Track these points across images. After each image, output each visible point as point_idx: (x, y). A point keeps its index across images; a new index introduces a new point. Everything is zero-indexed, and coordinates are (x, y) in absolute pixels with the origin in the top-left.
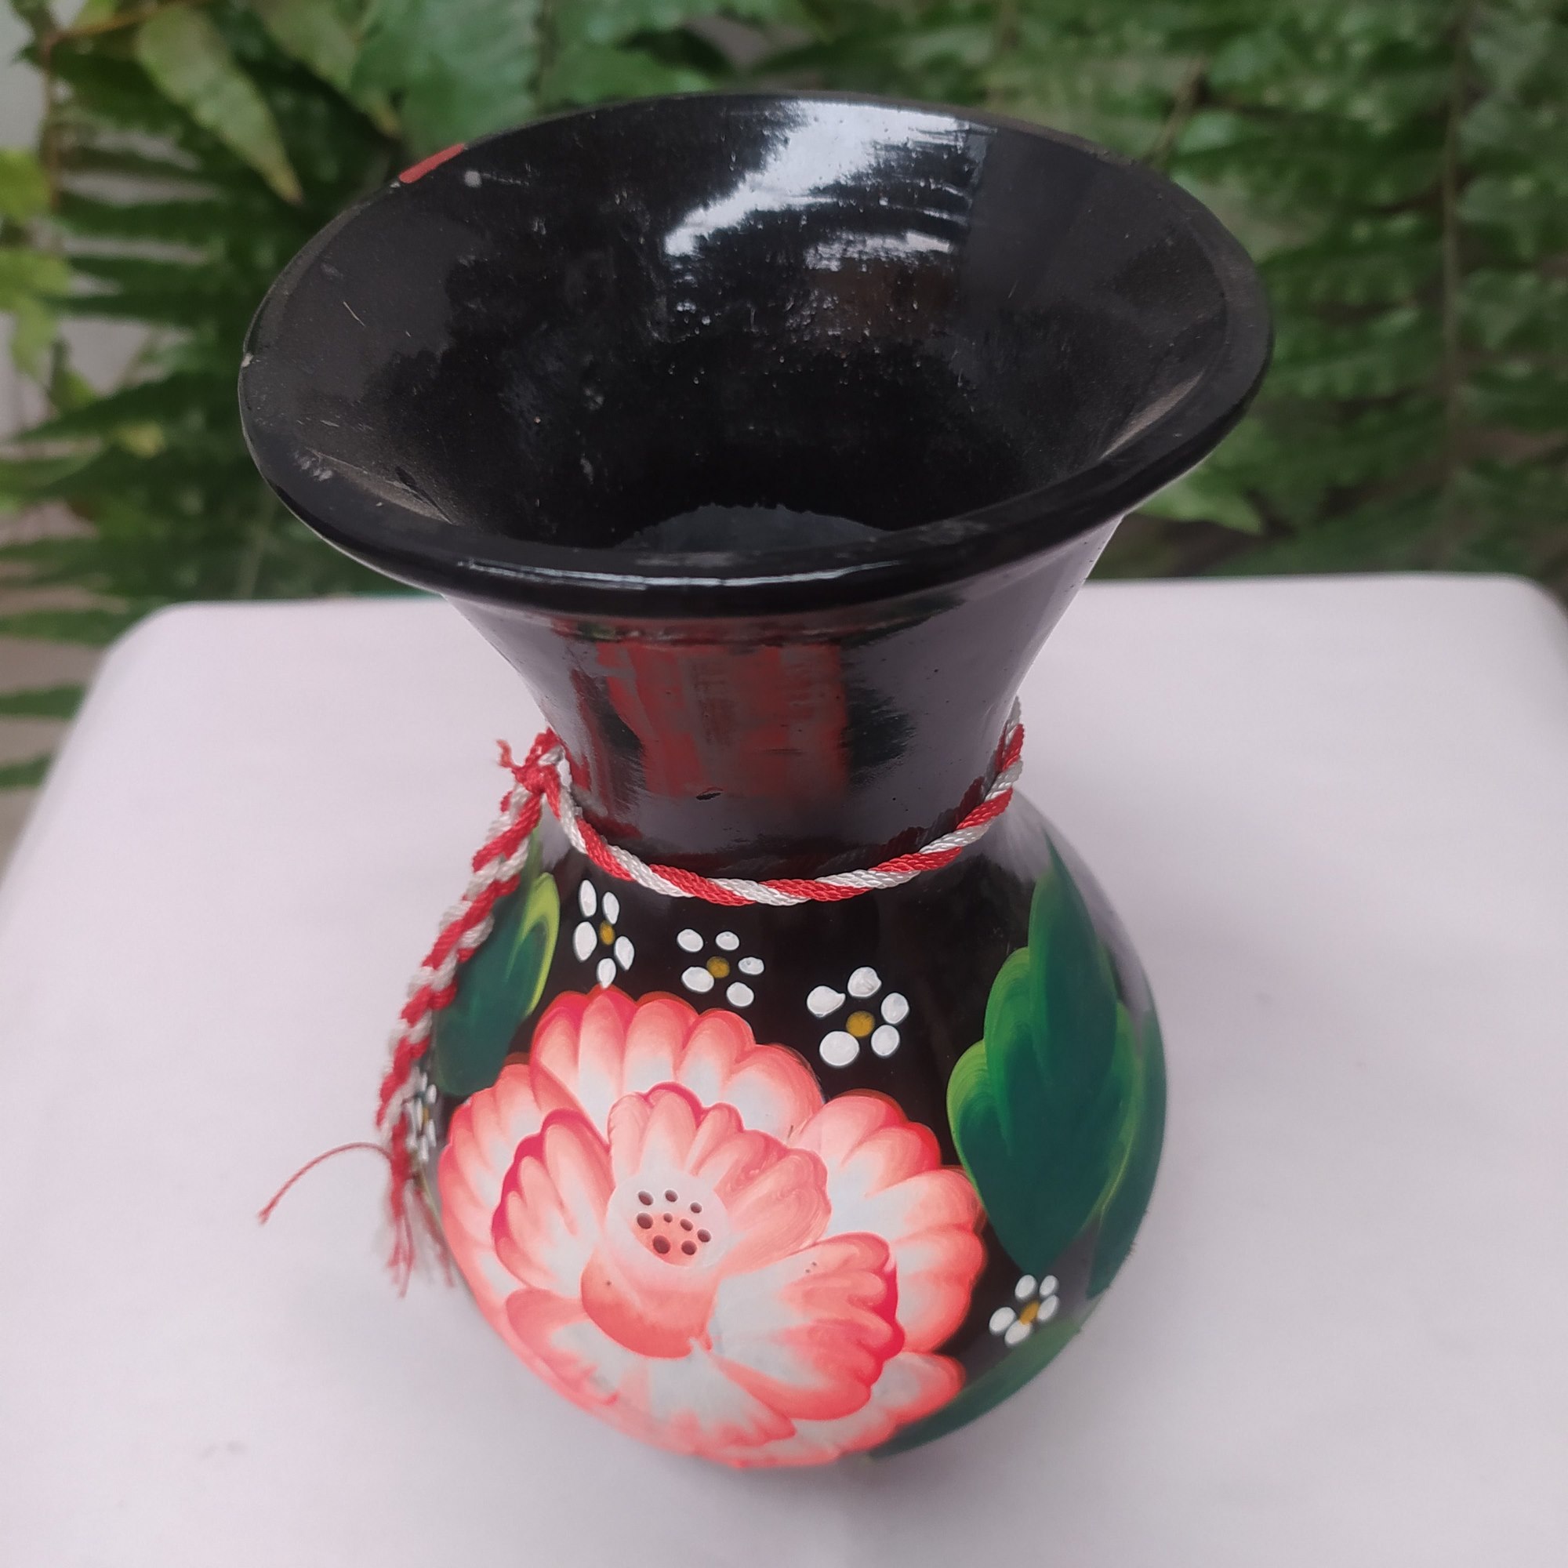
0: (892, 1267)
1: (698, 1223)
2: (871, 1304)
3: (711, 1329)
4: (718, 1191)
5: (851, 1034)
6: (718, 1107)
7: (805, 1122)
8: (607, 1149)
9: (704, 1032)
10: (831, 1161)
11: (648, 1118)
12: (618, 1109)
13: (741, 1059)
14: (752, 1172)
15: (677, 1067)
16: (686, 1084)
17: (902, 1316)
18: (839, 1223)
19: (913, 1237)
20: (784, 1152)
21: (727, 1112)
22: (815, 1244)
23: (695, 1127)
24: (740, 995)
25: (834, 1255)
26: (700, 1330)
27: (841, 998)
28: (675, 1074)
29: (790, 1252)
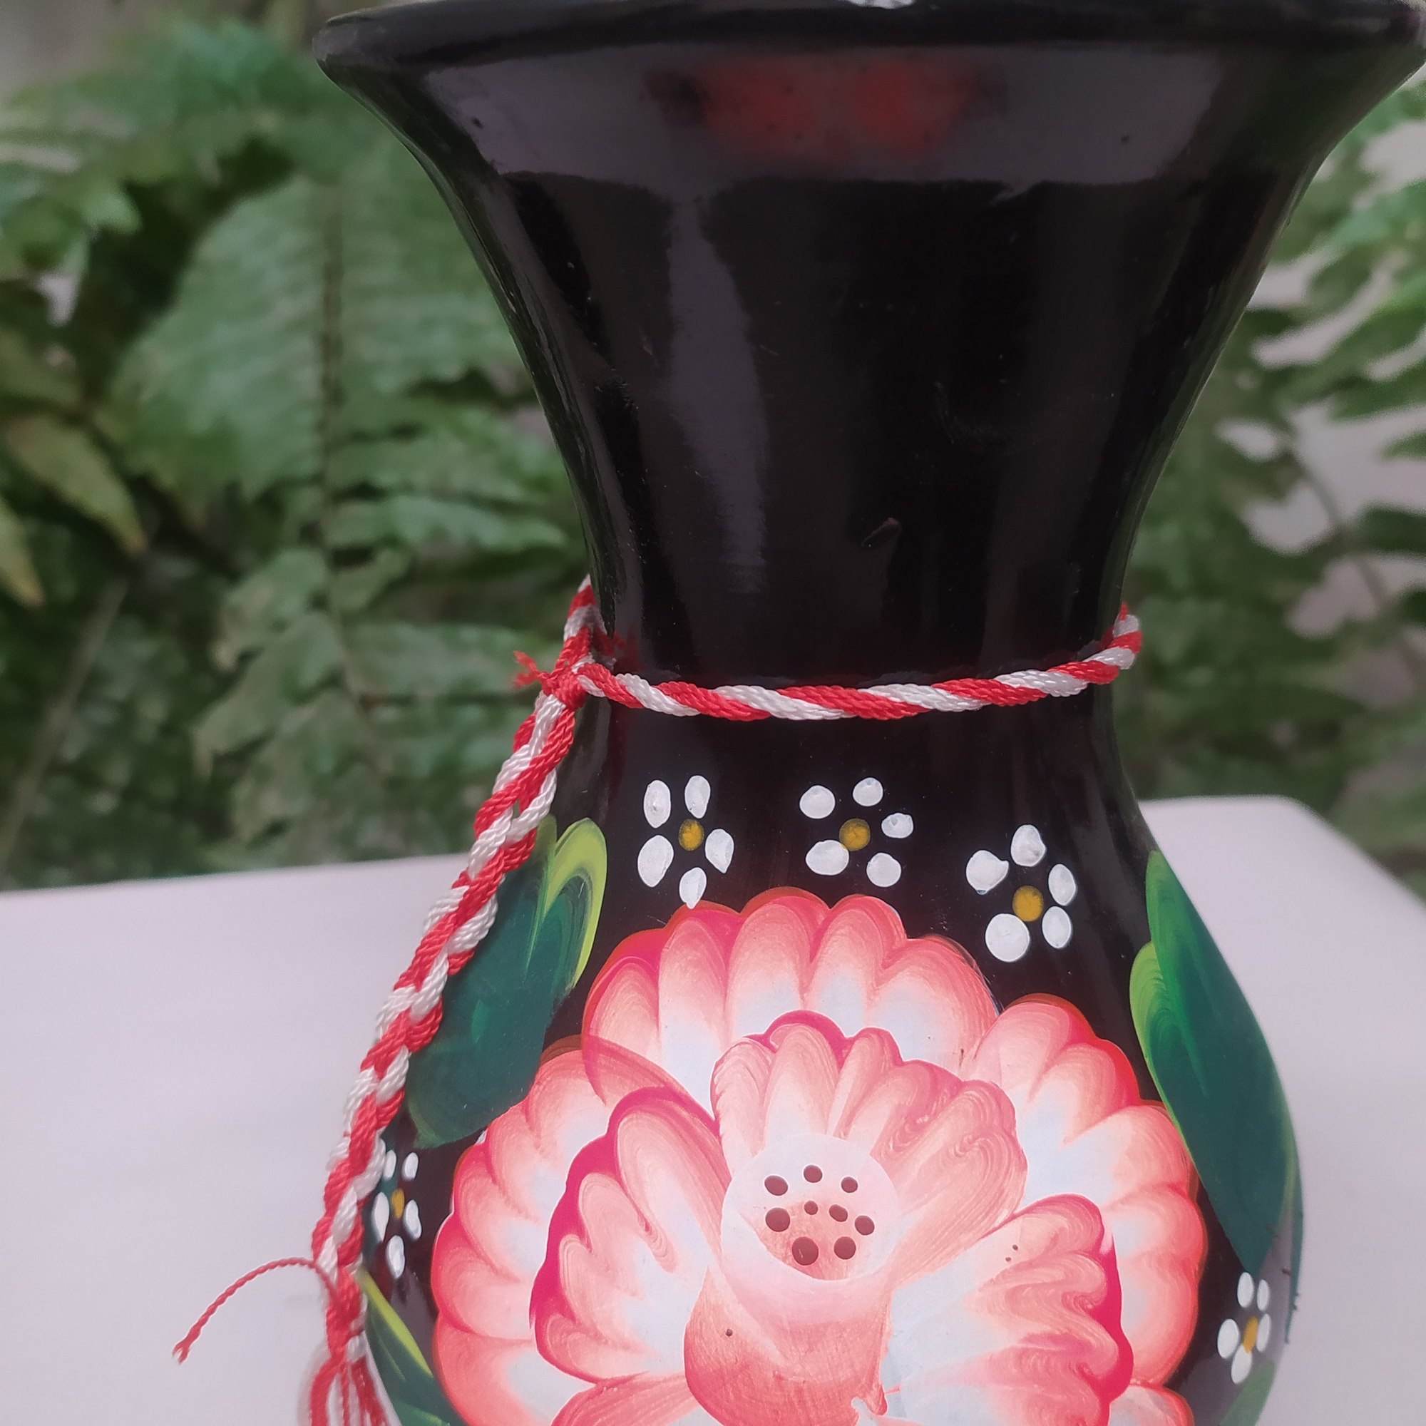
0: (1110, 1245)
1: (855, 1205)
2: (1090, 1306)
3: (884, 1377)
4: (876, 1153)
5: (1019, 918)
6: (865, 1034)
7: (978, 1043)
8: (714, 1126)
9: (838, 932)
10: (1016, 1094)
11: (770, 1069)
12: (724, 1066)
13: (888, 963)
14: (920, 1120)
15: (804, 989)
16: (819, 1007)
17: (1128, 1324)
18: (1037, 1187)
19: (1127, 1200)
20: (958, 1086)
21: (874, 1036)
22: (1013, 1217)
23: (835, 1067)
24: (884, 870)
25: (1039, 1229)
26: (867, 1382)
27: (1004, 866)
28: (802, 998)
29: (980, 1235)
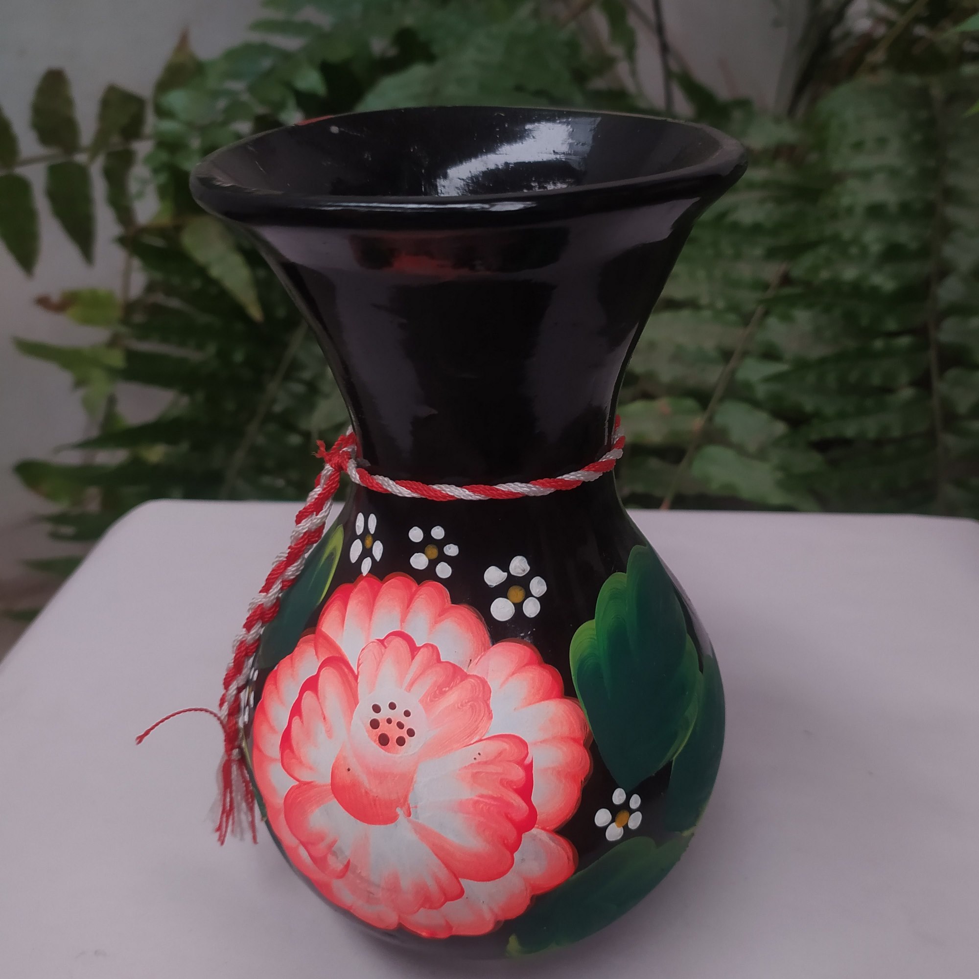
0: (530, 761)
1: (408, 723)
2: (515, 787)
3: (411, 801)
4: (421, 701)
5: (510, 601)
6: (426, 646)
7: (479, 658)
8: (356, 678)
9: (421, 597)
10: (494, 684)
11: (383, 656)
12: (365, 651)
13: (441, 615)
14: (444, 689)
15: (403, 621)
16: (408, 632)
17: (535, 799)
18: (496, 727)
19: (544, 741)
20: (465, 676)
21: (430, 648)
22: (480, 740)
23: (410, 659)
24: (444, 570)
25: (493, 747)
26: (403, 801)
27: (505, 575)
28: (401, 625)
29: (464, 745)
